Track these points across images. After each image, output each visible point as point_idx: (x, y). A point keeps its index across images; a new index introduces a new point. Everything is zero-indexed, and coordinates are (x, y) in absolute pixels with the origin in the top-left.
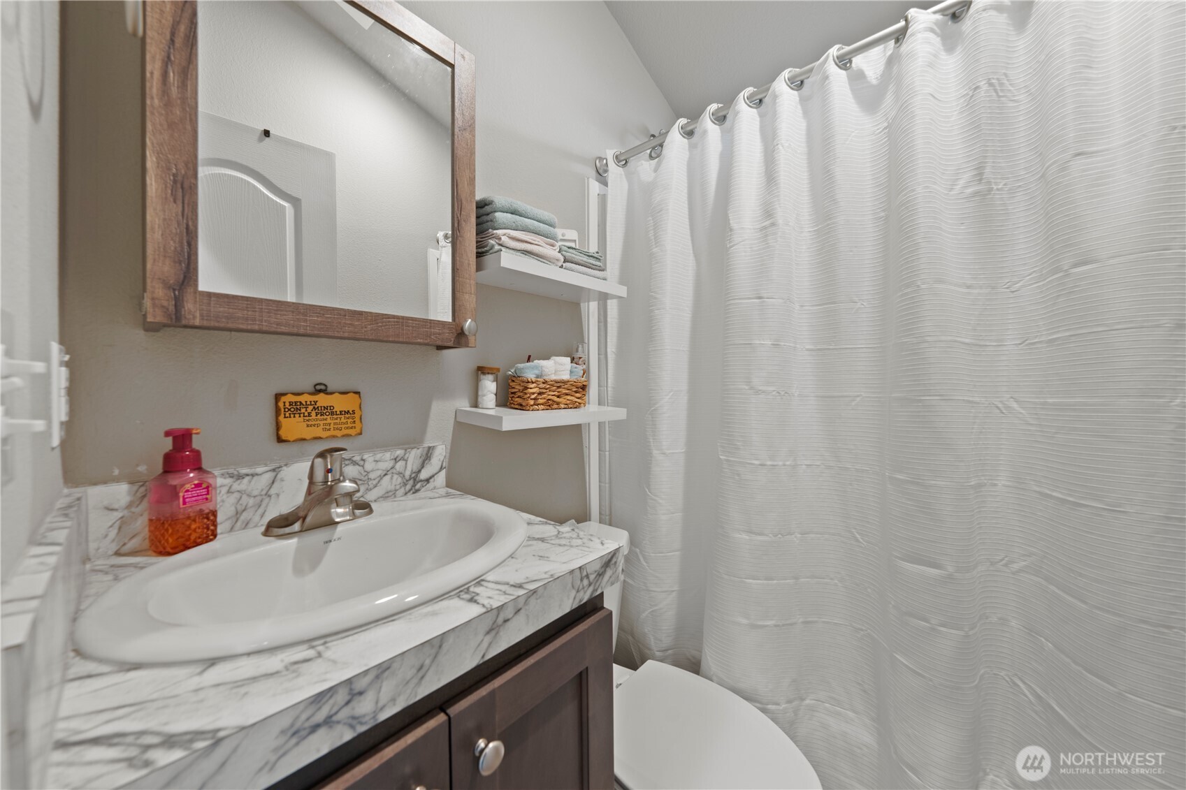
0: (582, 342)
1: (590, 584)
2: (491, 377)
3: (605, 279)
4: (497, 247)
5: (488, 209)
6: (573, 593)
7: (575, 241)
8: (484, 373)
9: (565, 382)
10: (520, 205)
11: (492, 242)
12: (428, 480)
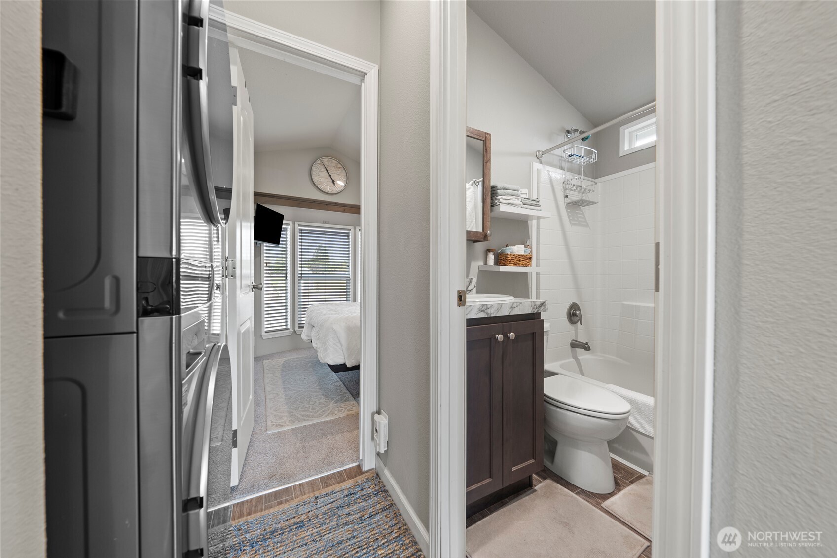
0: (529, 238)
1: (537, 308)
2: (492, 253)
3: (541, 210)
4: (498, 203)
5: (494, 189)
6: (532, 309)
7: (526, 194)
8: (490, 252)
9: (522, 255)
10: (506, 186)
11: (496, 201)
12: (470, 290)
